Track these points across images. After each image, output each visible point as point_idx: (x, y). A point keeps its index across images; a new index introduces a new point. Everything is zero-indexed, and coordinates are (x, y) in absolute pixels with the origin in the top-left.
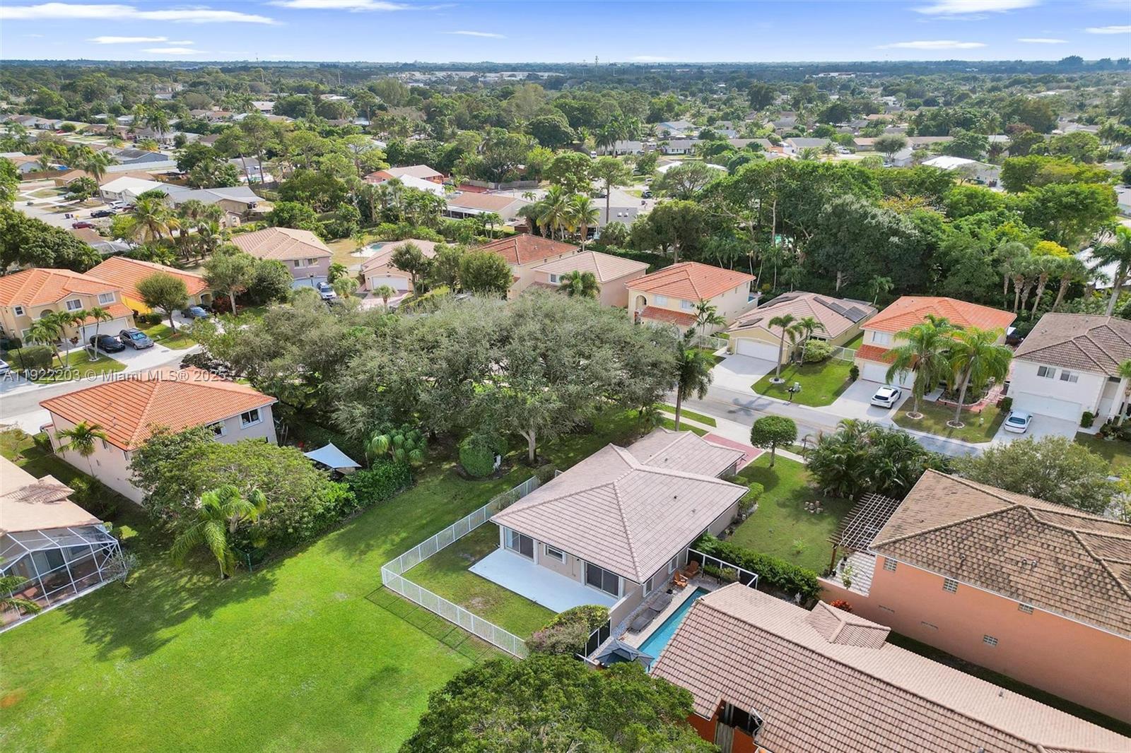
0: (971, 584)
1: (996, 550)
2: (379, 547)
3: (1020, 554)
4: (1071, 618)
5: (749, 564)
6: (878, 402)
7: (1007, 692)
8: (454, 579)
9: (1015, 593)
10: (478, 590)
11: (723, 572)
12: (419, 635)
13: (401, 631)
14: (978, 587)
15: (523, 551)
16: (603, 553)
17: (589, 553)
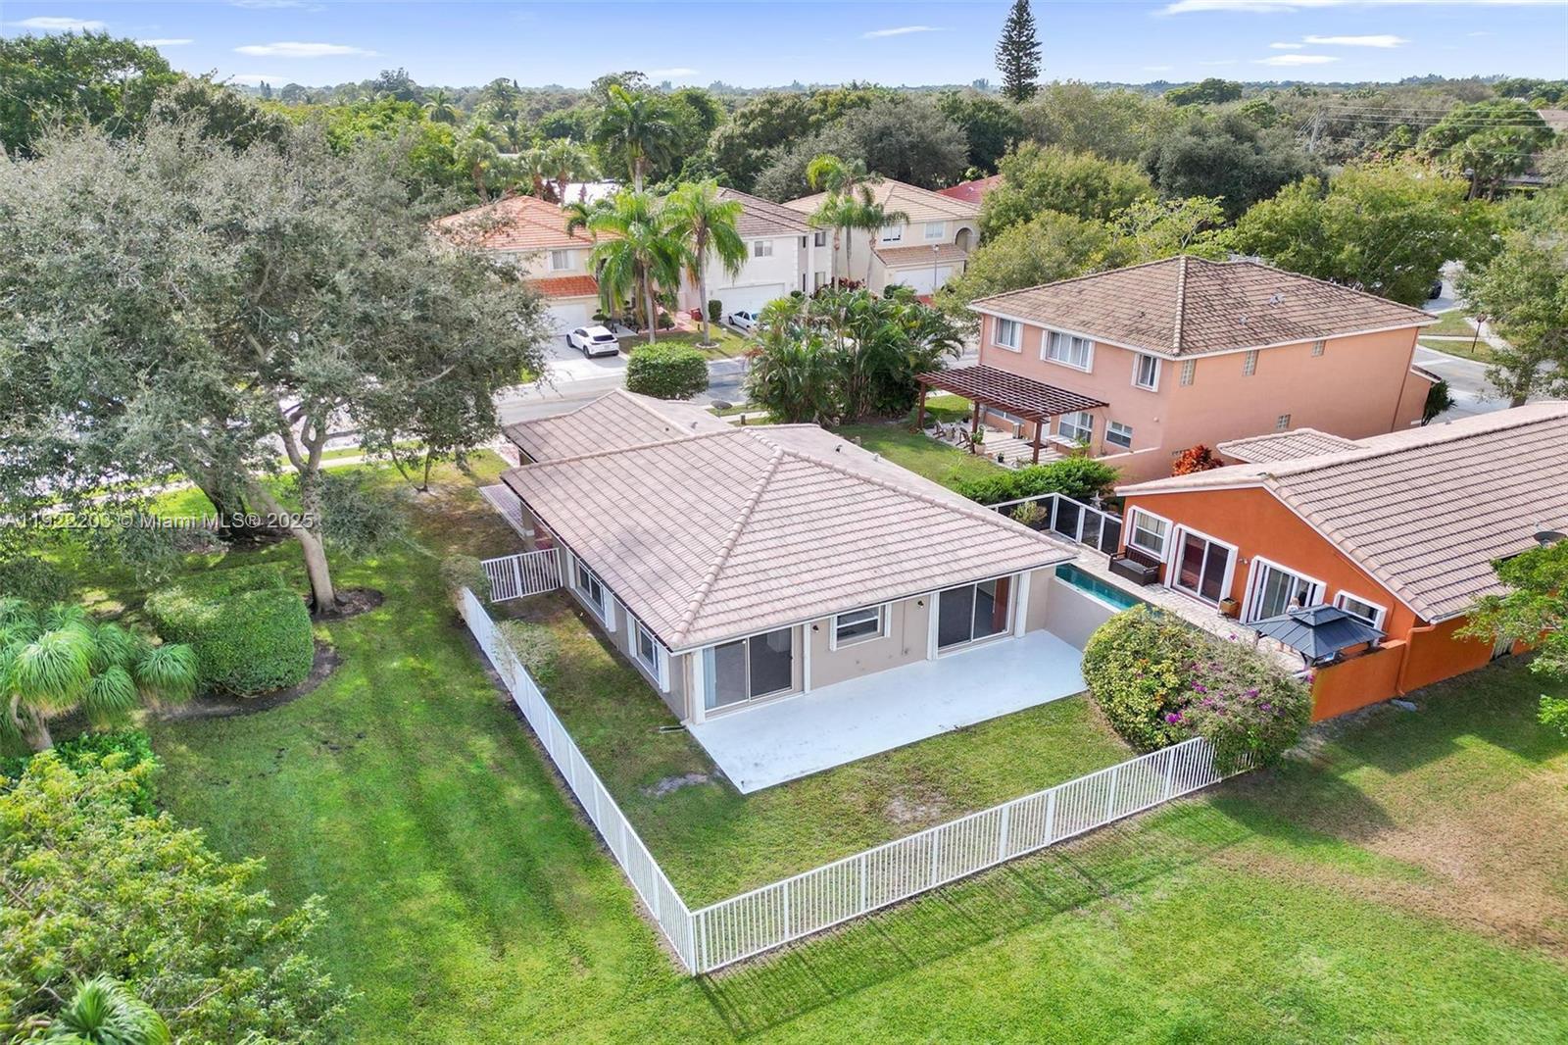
6: (602, 346)
8: (761, 826)
9: (1314, 331)
10: (863, 800)
15: (760, 688)
16: (962, 554)
17: (945, 568)
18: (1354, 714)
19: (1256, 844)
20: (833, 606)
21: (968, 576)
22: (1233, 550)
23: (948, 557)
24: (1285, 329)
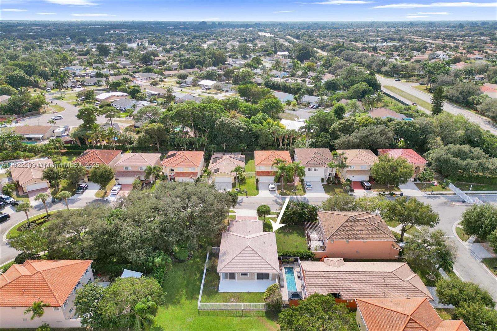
0: (353, 240)
1: (353, 230)
2: (181, 298)
3: (357, 229)
4: (375, 240)
5: (294, 255)
6: (272, 190)
7: (374, 263)
8: (217, 296)
9: (362, 239)
10: (230, 297)
11: (290, 260)
12: (229, 318)
13: (221, 320)
14: (355, 240)
15: (230, 279)
16: (262, 268)
17: (258, 270)
20: (241, 272)
21: (262, 272)
23: (260, 268)
24: (356, 237)
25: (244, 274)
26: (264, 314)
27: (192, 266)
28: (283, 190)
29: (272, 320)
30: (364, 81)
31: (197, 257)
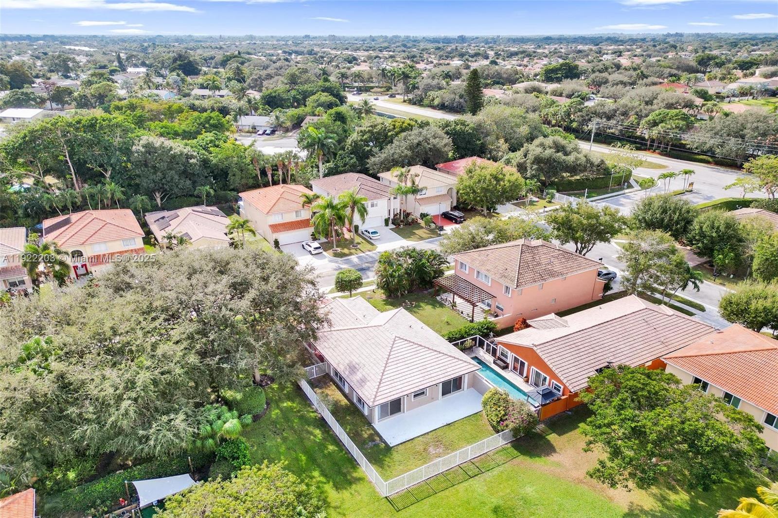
1: (539, 264)
6: (316, 252)
11: (468, 345)
14: (552, 279)
15: (392, 413)
16: (448, 370)
17: (443, 375)
18: (554, 416)
19: (522, 458)
20: (413, 390)
21: (450, 377)
22: (526, 364)
23: (444, 371)
24: (552, 274)
25: (419, 394)
26: (516, 452)
27: (287, 419)
28: (335, 248)
29: (539, 456)
30: (323, 91)
31: (280, 400)
